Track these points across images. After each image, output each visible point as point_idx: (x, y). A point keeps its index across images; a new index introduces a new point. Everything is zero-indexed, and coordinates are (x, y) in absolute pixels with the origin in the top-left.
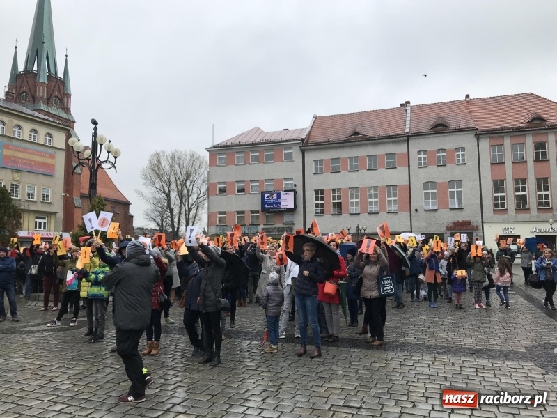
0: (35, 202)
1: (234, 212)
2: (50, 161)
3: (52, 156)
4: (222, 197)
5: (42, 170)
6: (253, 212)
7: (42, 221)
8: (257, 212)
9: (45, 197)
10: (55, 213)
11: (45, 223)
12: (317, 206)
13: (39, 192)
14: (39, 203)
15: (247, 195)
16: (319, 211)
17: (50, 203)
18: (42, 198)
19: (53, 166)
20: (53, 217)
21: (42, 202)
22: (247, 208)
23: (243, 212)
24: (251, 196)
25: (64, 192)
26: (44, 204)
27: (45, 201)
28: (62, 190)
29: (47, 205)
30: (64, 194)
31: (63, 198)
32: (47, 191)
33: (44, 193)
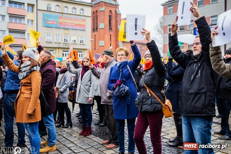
0: (76, 44)
2: (83, 23)
3: (84, 21)
5: (79, 28)
7: (81, 53)
9: (82, 42)
10: (87, 49)
11: (82, 54)
13: (78, 39)
14: (78, 44)
15: (186, 31)
17: (84, 44)
19: (85, 26)
20: (86, 51)
21: (80, 44)
26: (81, 45)
27: (82, 43)
28: (90, 38)
29: (82, 45)
30: (91, 39)
31: (91, 41)
32: (82, 38)
33: (81, 40)
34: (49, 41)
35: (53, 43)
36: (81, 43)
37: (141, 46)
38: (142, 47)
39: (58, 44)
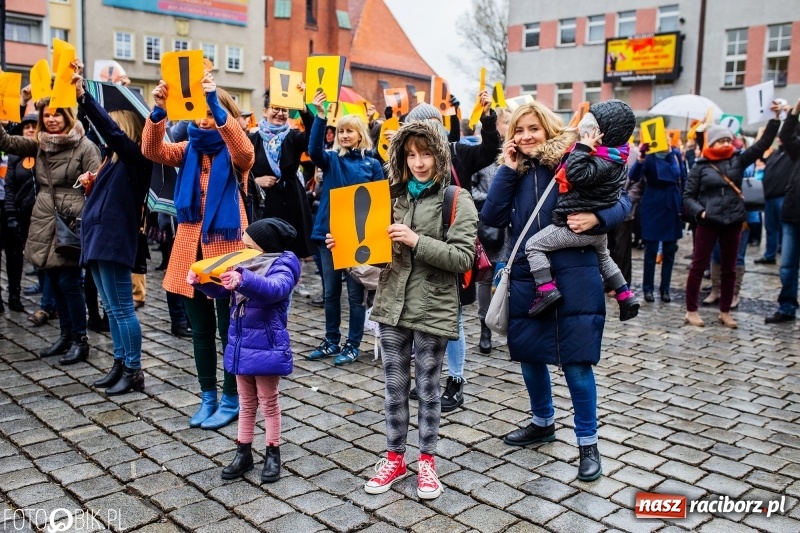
0: (216, 71)
1: (551, 86)
4: (532, 55)
5: (226, 16)
6: (589, 84)
8: (597, 84)
9: (233, 64)
10: (250, 91)
12: (730, 67)
13: (221, 54)
14: (222, 73)
15: (580, 48)
16: (733, 80)
17: (241, 74)
18: (227, 64)
19: (244, 9)
20: (247, 97)
21: (228, 72)
22: (578, 76)
23: (568, 86)
24: (587, 49)
25: (266, 54)
26: (231, 76)
27: (233, 70)
28: (262, 51)
29: (237, 76)
30: (264, 58)
31: (263, 64)
32: (234, 51)
33: (231, 56)
34: (123, 57)
35: (139, 63)
36: (231, 67)
37: (409, 84)
38: (413, 87)
39: (153, 69)
